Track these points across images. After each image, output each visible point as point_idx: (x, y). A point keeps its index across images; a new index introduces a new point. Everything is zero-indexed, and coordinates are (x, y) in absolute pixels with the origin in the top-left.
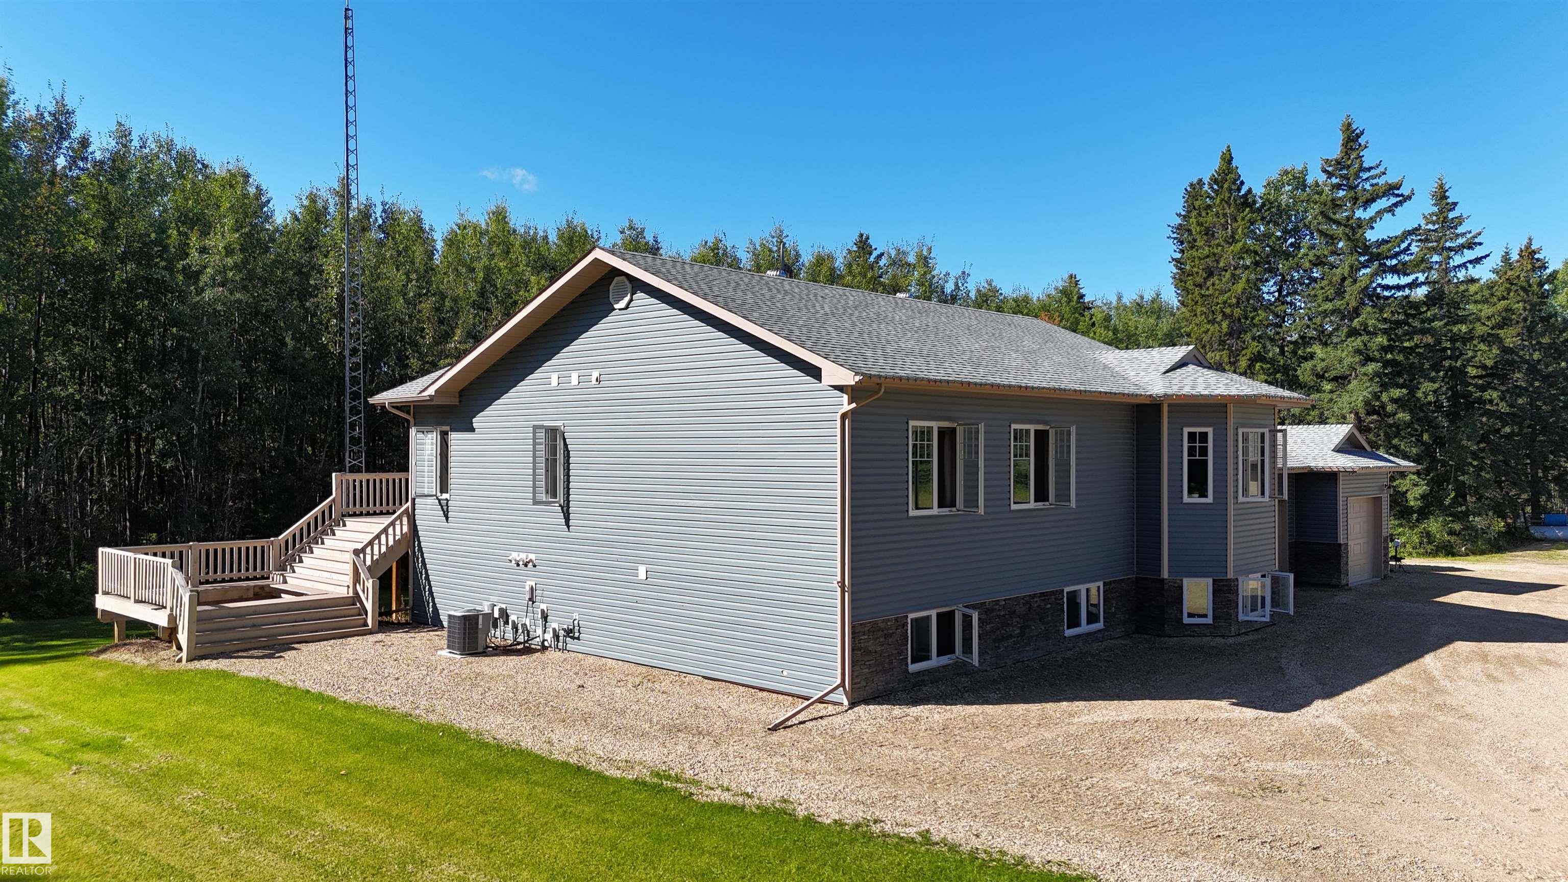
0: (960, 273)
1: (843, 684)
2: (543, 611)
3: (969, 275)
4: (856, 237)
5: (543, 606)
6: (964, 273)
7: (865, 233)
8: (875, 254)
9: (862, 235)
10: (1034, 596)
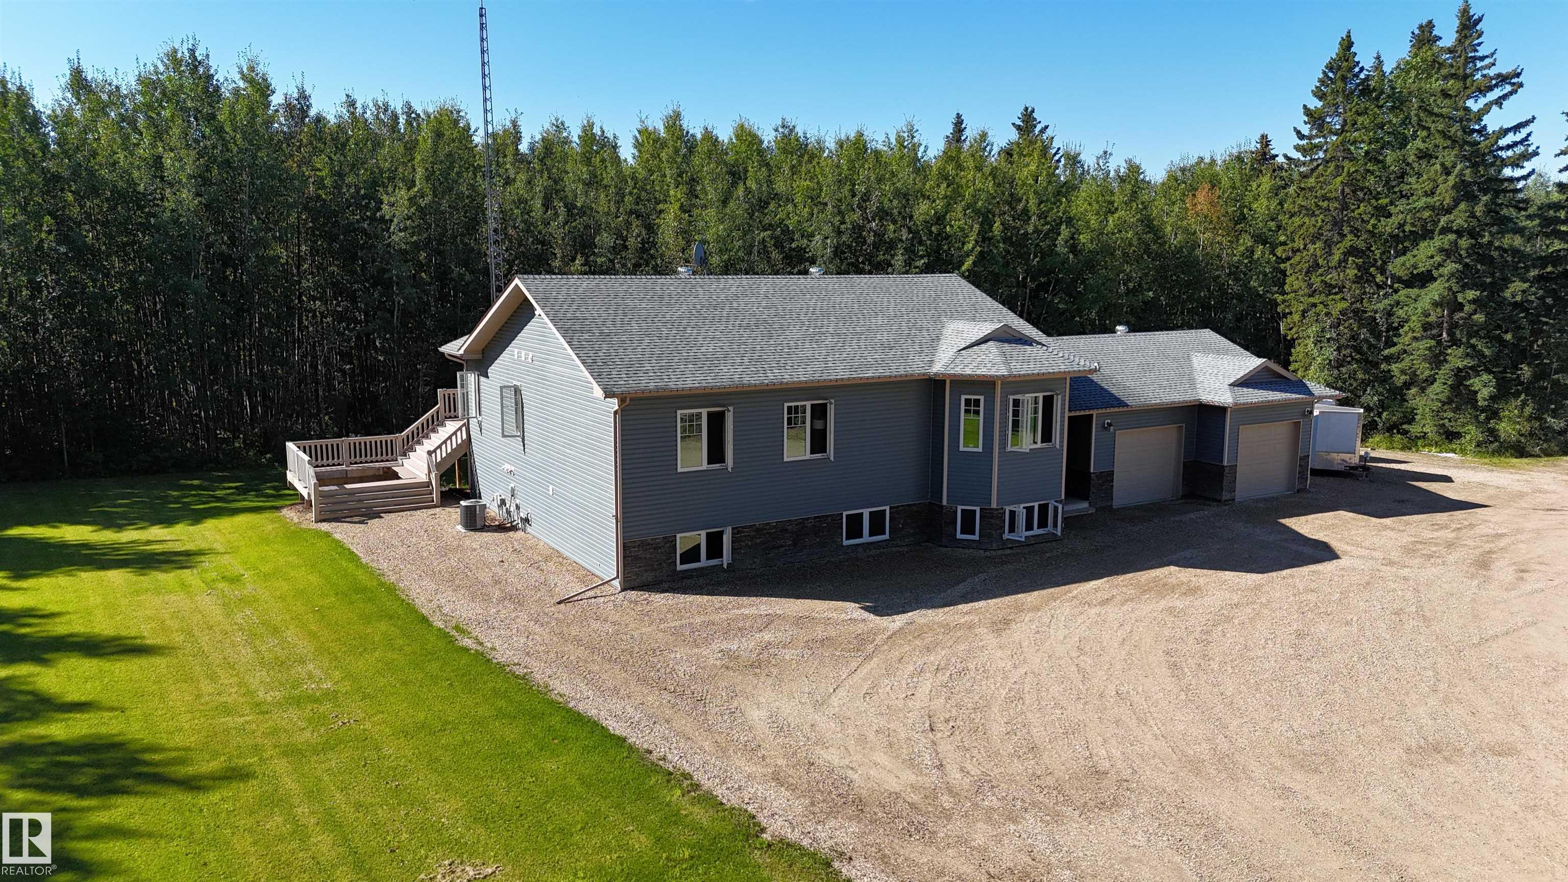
0: (1101, 153)
1: (618, 577)
2: (517, 505)
3: (1111, 154)
4: (1022, 109)
5: (518, 502)
6: (1105, 152)
7: (1030, 106)
8: (1039, 127)
9: (1026, 109)
10: (808, 519)
